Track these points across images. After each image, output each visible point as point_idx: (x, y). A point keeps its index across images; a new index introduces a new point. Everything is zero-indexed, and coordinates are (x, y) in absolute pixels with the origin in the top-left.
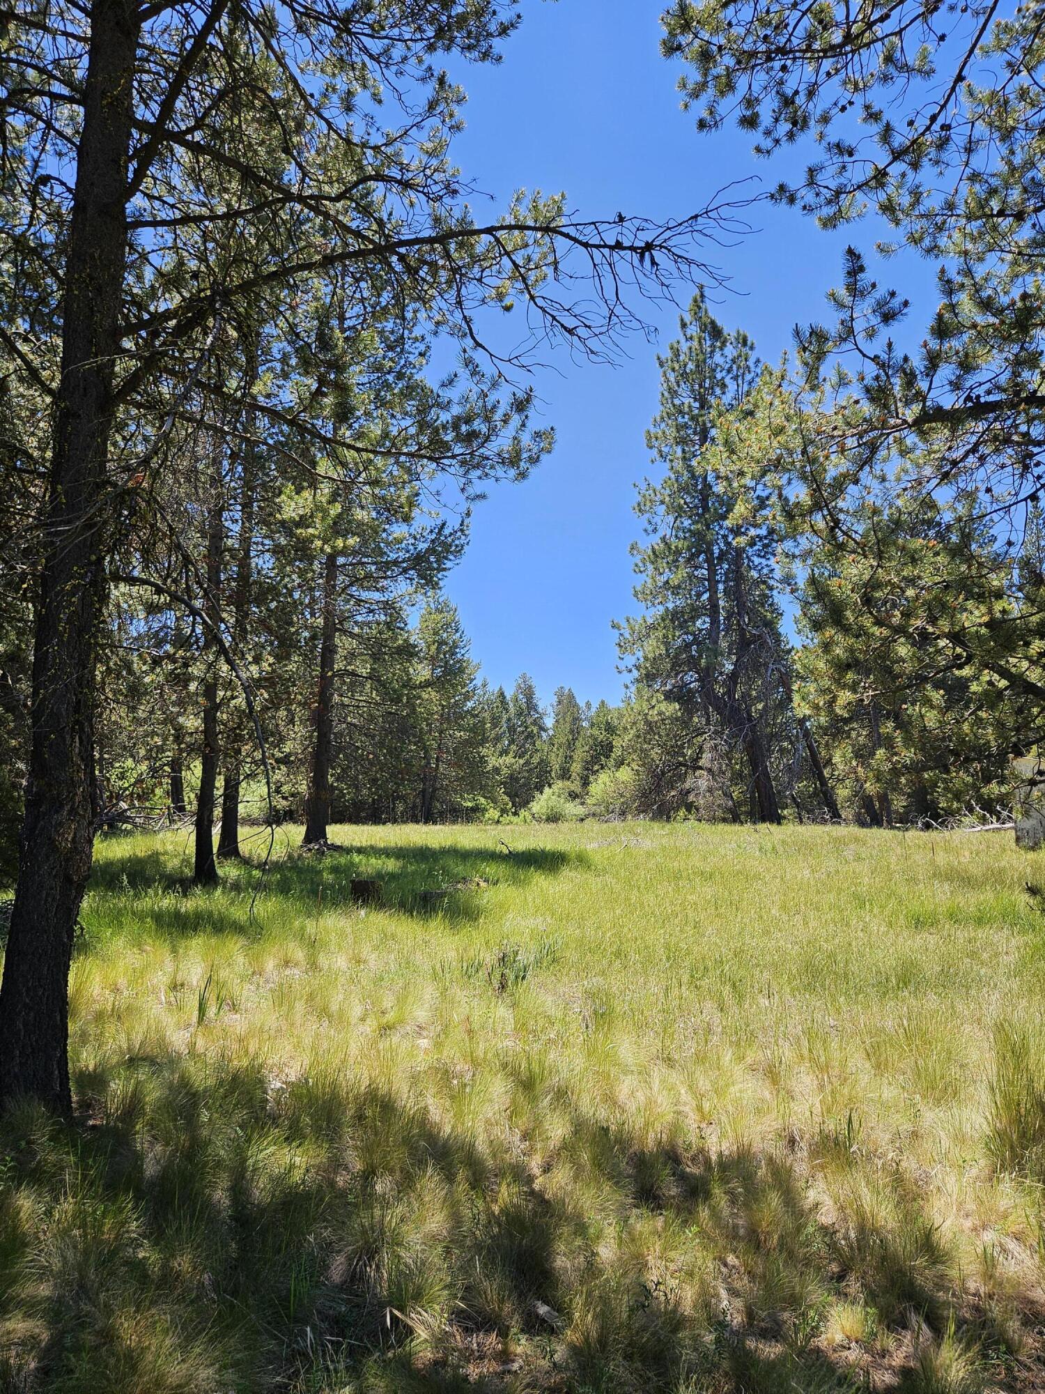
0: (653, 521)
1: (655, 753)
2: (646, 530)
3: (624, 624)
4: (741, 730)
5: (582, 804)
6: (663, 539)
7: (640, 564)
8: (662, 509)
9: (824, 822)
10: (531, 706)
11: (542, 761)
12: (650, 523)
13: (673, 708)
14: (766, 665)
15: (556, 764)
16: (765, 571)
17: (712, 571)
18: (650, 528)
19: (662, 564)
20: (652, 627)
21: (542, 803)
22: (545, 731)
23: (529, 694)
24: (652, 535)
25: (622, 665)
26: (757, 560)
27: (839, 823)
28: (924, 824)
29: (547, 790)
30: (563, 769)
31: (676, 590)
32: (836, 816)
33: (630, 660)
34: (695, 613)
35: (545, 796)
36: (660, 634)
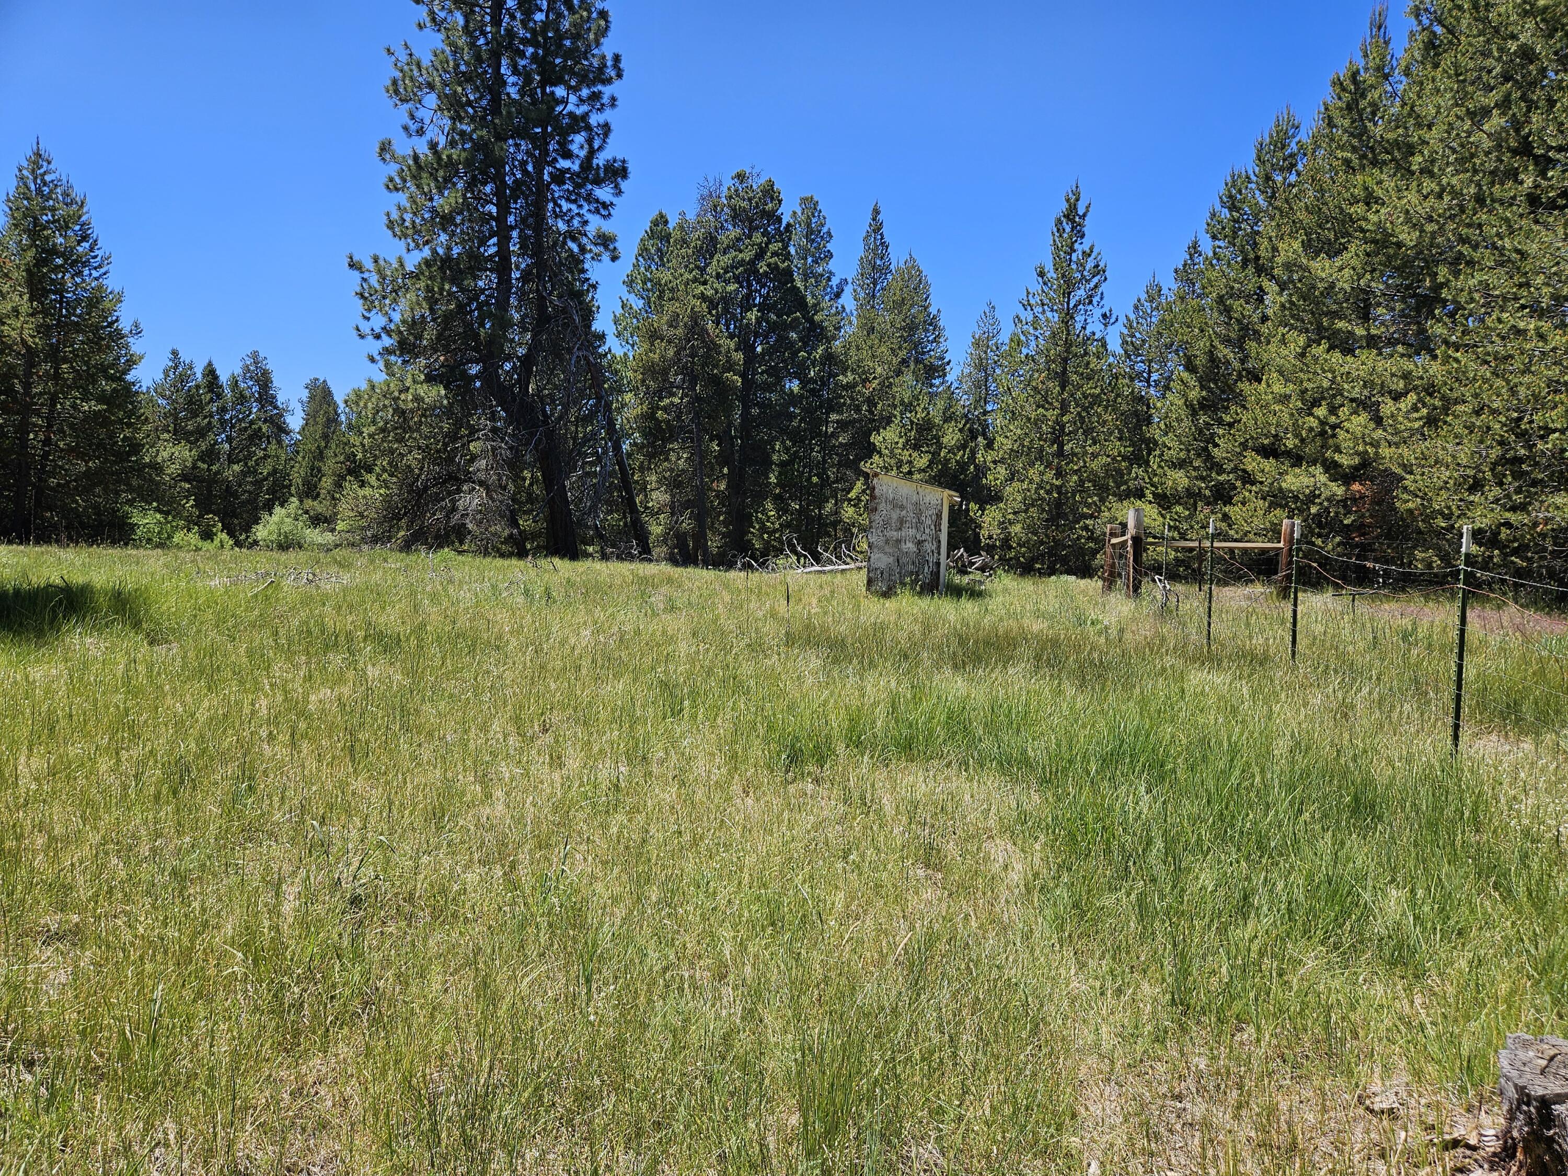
0: (419, 114)
1: (413, 459)
2: (406, 128)
3: (369, 264)
4: (532, 435)
5: (333, 530)
6: (433, 146)
7: (398, 180)
8: (431, 100)
9: (631, 558)
10: (266, 397)
11: (275, 471)
12: (412, 117)
13: (435, 394)
14: (569, 351)
15: (297, 475)
16: (576, 222)
17: (504, 210)
18: (413, 127)
19: (429, 184)
20: (414, 276)
21: (273, 527)
22: (287, 433)
23: (264, 381)
24: (415, 139)
25: (365, 327)
26: (565, 206)
27: (650, 561)
28: (743, 565)
29: (278, 510)
30: (306, 482)
31: (446, 221)
32: (645, 553)
33: (378, 321)
34: (476, 264)
35: (275, 518)
36: (422, 284)
